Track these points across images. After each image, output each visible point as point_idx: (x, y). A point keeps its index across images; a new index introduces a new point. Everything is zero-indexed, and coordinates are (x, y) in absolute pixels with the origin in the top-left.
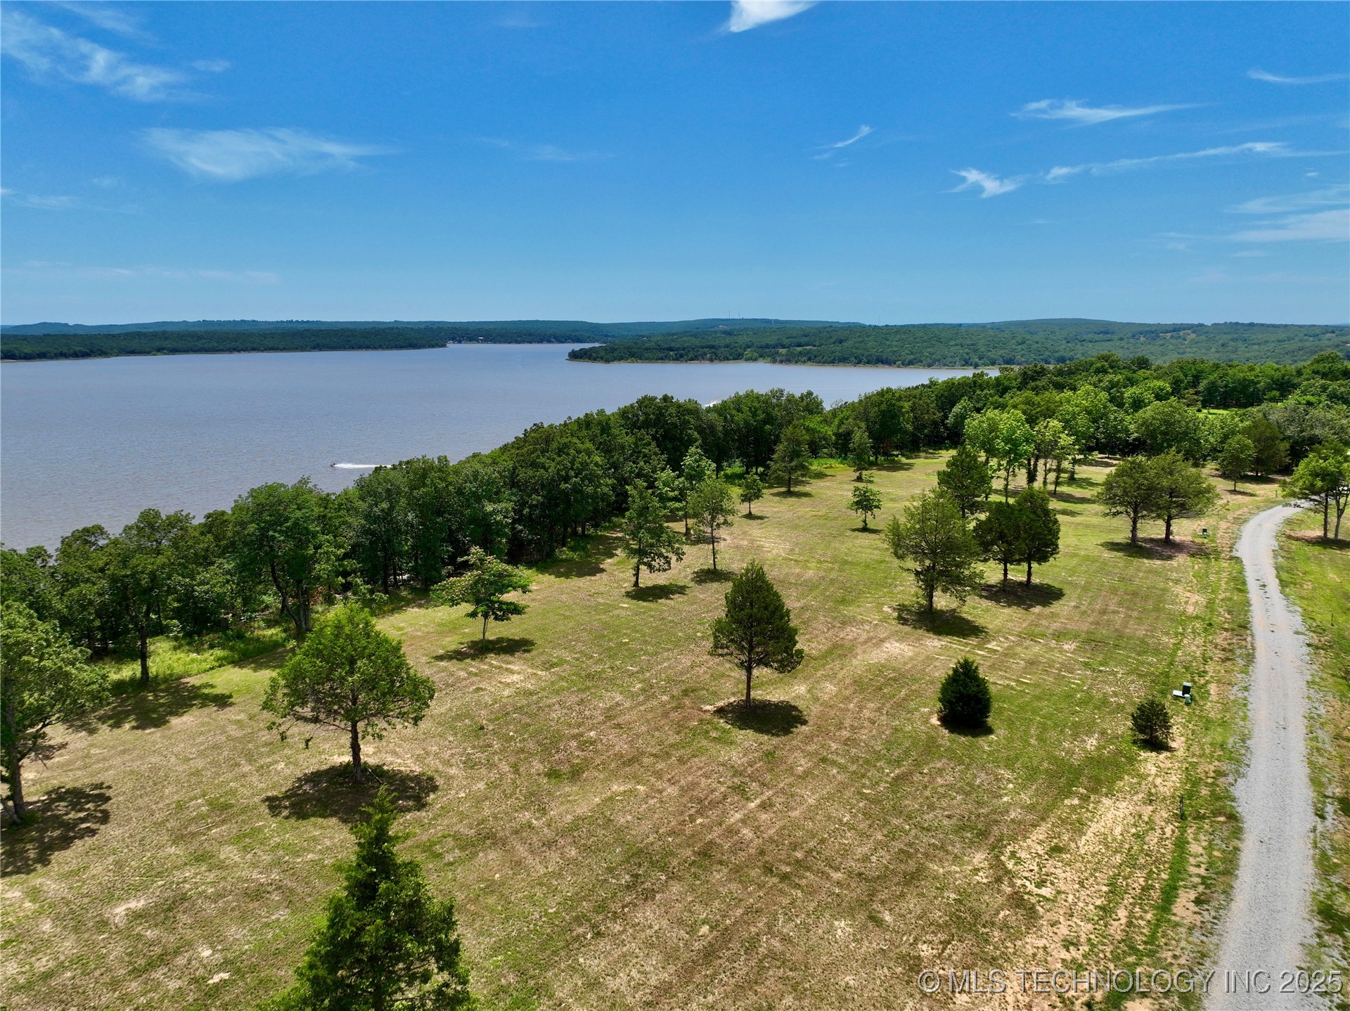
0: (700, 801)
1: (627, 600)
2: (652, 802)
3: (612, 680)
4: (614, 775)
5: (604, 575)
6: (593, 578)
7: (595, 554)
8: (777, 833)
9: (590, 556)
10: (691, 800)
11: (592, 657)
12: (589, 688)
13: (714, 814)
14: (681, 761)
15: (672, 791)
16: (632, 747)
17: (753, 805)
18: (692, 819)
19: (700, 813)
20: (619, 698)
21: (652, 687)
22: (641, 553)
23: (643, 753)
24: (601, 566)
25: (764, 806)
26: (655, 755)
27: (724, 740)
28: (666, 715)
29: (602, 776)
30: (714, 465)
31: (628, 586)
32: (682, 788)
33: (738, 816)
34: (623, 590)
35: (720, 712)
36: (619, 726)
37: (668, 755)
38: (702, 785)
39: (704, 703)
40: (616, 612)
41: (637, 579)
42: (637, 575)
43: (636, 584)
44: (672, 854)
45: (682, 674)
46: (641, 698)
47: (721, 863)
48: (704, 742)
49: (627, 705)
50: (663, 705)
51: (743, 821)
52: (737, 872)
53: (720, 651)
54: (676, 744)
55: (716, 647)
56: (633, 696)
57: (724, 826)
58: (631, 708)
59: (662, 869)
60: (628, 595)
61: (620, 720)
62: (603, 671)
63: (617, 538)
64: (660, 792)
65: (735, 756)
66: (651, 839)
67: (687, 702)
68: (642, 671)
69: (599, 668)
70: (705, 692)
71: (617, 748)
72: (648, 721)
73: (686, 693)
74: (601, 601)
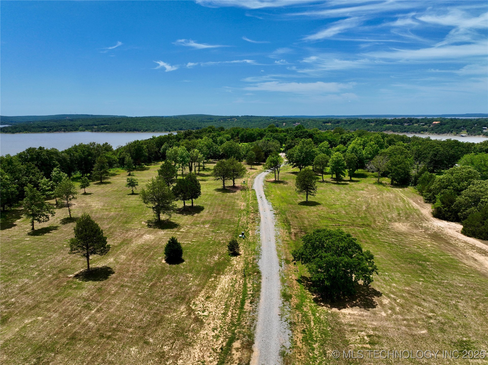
0: (69, 316)
1: (29, 236)
2: (45, 323)
3: (22, 274)
4: (26, 316)
5: (16, 228)
6: (10, 229)
7: (11, 218)
8: (104, 320)
9: (8, 220)
10: (65, 317)
11: (11, 265)
12: (10, 279)
13: (75, 320)
14: (59, 301)
15: (55, 315)
16: (34, 301)
17: (93, 311)
18: (66, 325)
19: (69, 321)
20: (26, 281)
21: (43, 272)
22: (34, 215)
23: (40, 302)
24: (14, 223)
25: (98, 311)
26: (46, 302)
27: (79, 288)
28: (51, 283)
30: (66, 175)
31: (29, 230)
32: (61, 313)
33: (87, 318)
34: (26, 232)
35: (77, 276)
36: (27, 293)
37: (53, 300)
38: (70, 309)
39: (69, 274)
40: (23, 243)
41: (33, 226)
42: (33, 225)
43: (33, 229)
44: (57, 343)
45: (57, 264)
46: (38, 278)
47: (80, 340)
48: (70, 291)
49: (31, 283)
50: (49, 279)
51: (90, 320)
52: (88, 342)
53: (74, 252)
54: (57, 295)
55: (72, 250)
56: (34, 278)
57: (81, 324)
58: (33, 284)
59: (52, 351)
60: (29, 234)
61: (27, 290)
62: (18, 270)
63: (22, 210)
64: (50, 317)
65: (84, 293)
66: (46, 339)
67: (61, 275)
68: (38, 266)
69: (15, 269)
70: (69, 269)
71: (27, 303)
72: (42, 288)
73: (60, 272)
74: (15, 239)
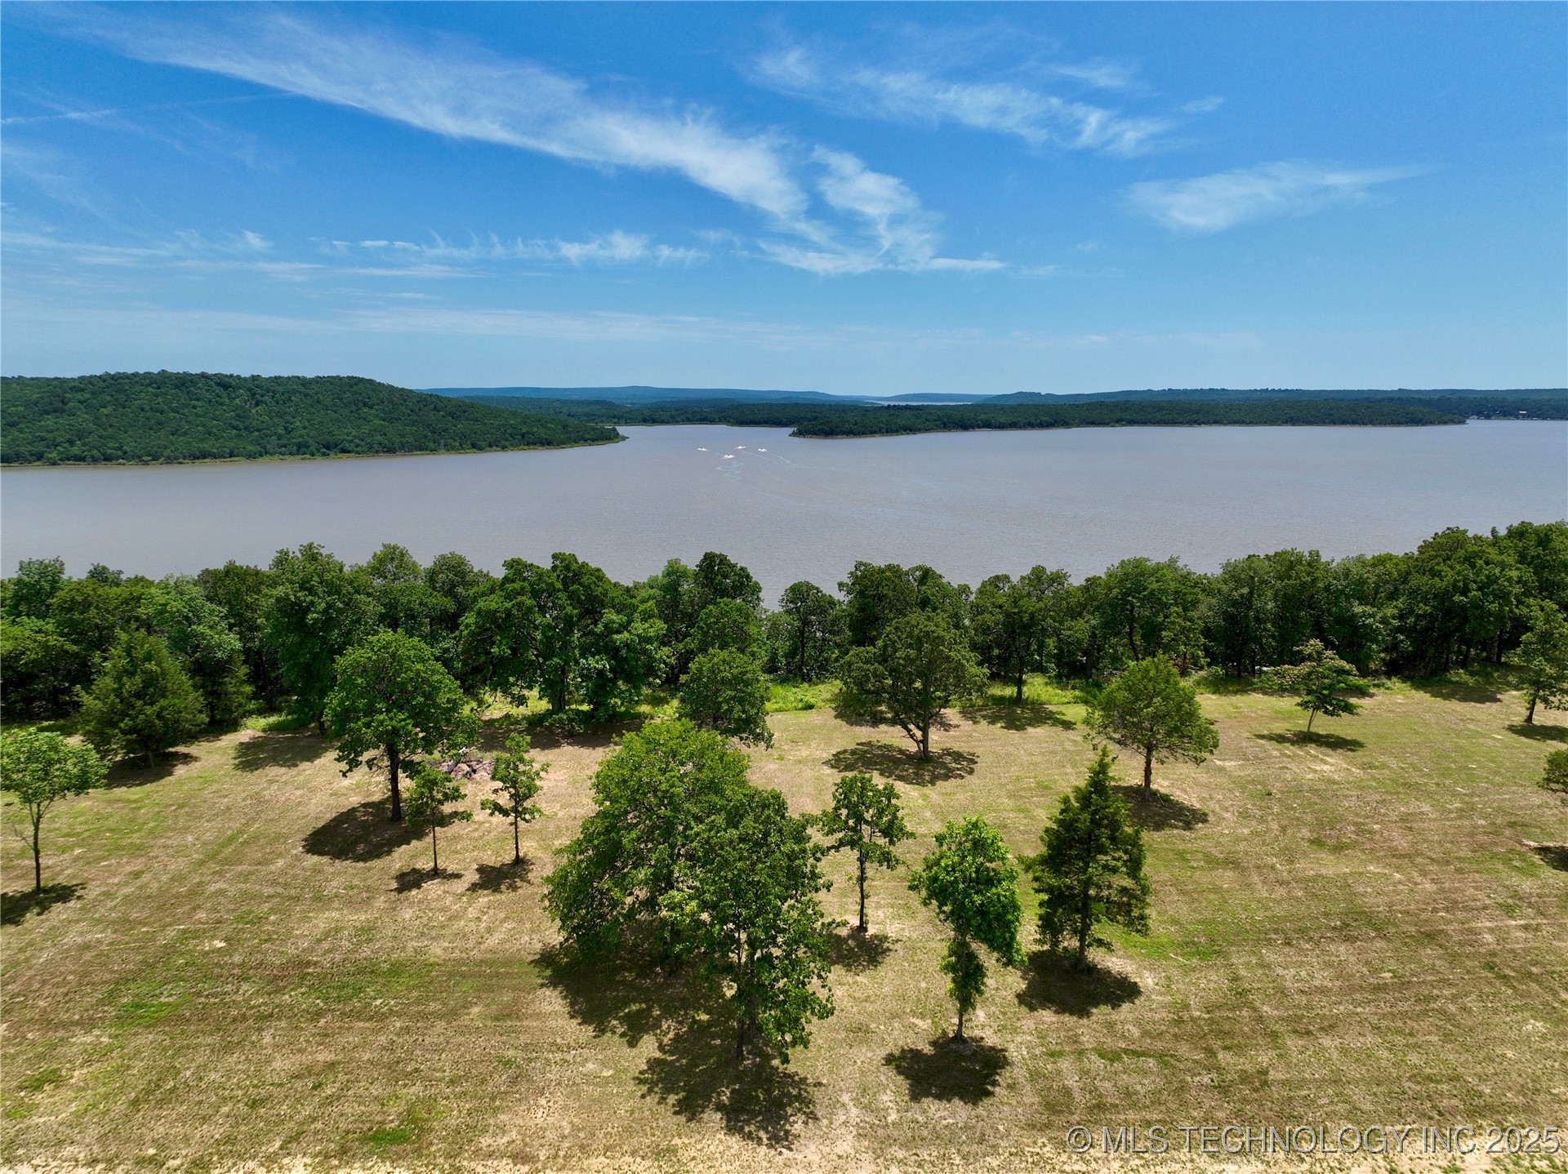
29: (1364, 857)
